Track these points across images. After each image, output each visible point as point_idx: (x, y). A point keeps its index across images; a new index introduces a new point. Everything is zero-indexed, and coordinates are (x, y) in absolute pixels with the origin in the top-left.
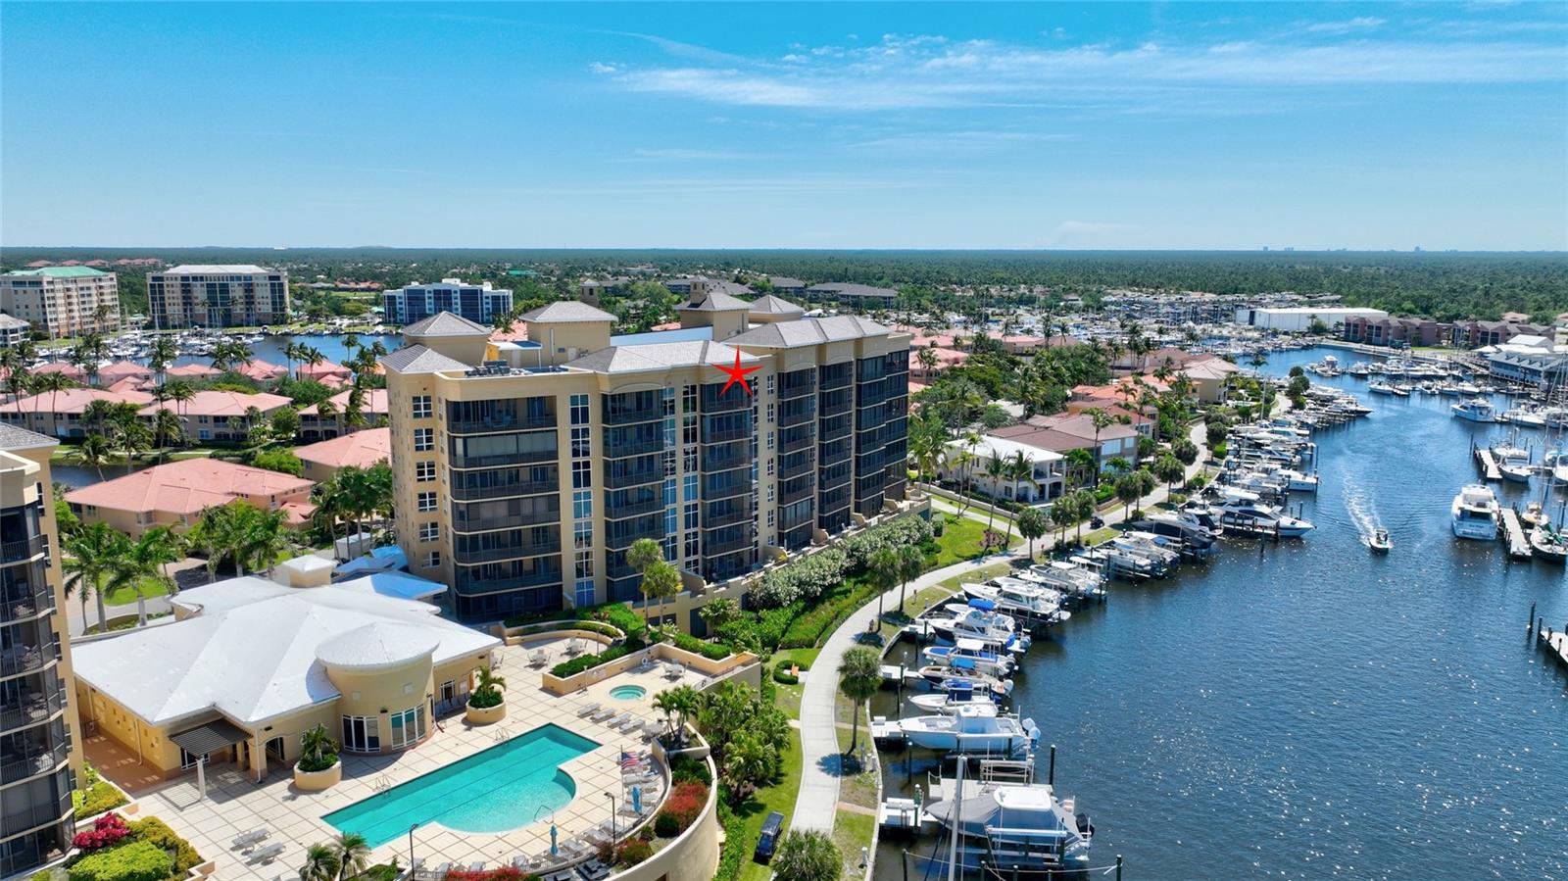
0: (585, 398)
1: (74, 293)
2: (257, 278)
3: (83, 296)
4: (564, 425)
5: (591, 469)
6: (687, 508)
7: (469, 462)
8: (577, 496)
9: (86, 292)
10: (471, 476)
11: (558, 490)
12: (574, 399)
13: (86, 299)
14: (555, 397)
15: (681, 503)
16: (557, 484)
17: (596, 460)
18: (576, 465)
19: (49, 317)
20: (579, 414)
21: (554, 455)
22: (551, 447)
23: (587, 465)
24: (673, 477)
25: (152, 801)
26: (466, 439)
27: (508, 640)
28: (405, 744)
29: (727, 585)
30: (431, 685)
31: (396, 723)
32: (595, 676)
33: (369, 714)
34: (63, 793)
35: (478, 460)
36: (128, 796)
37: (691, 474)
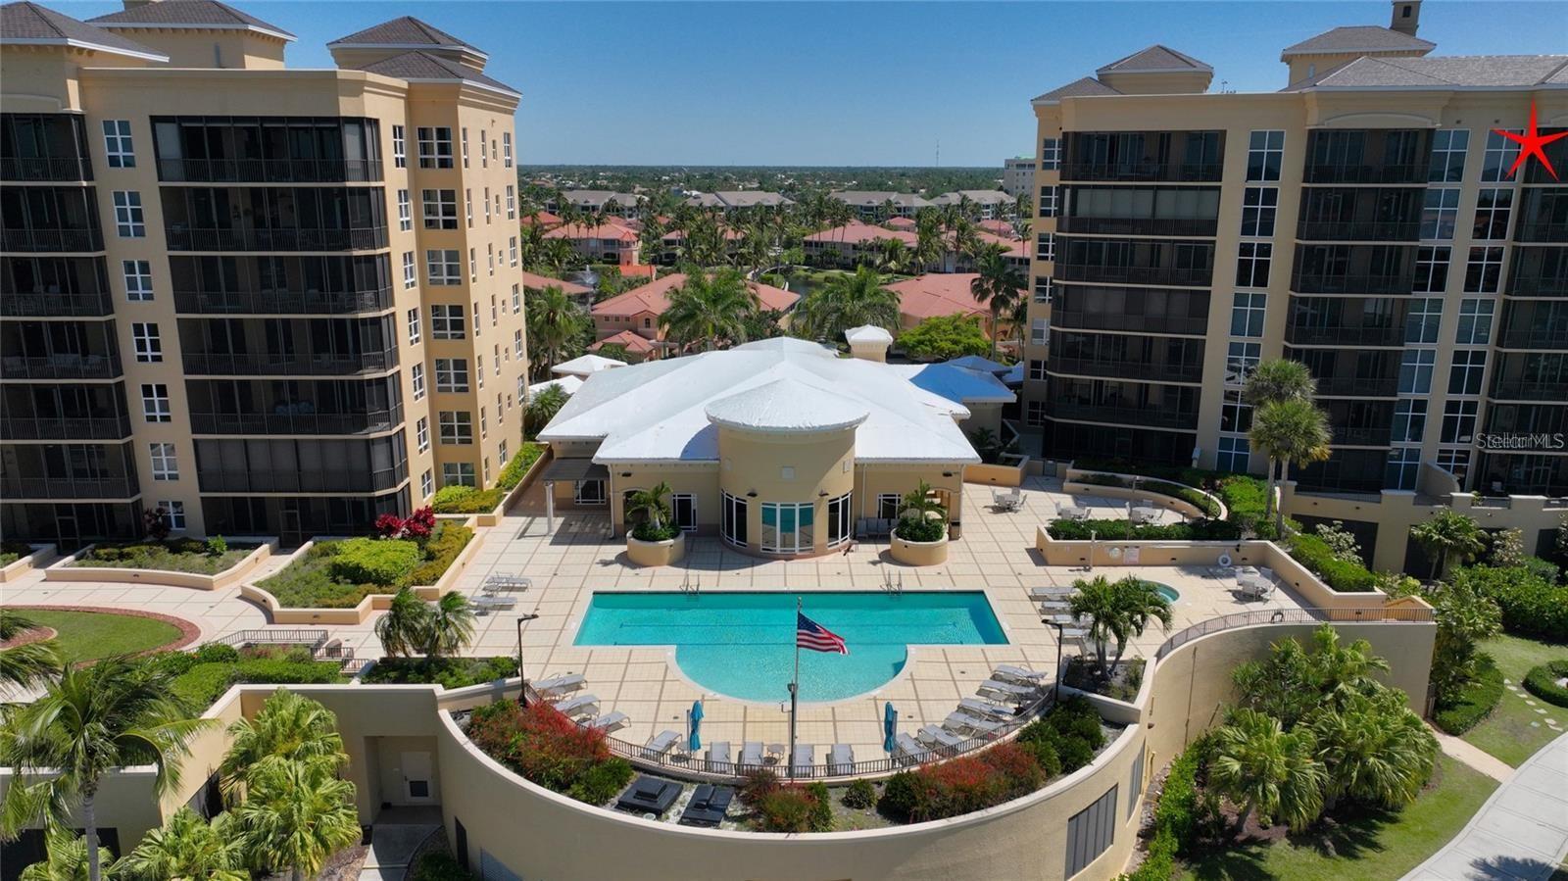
0: (1277, 138)
4: (1234, 180)
5: (1271, 259)
6: (1460, 356)
7: (1076, 223)
8: (1240, 300)
10: (1081, 247)
11: (1210, 285)
12: (1257, 139)
14: (1224, 133)
15: (1446, 345)
16: (1210, 278)
17: (1283, 242)
18: (1245, 249)
20: (1263, 167)
21: (1211, 227)
22: (1207, 213)
23: (1265, 250)
24: (1437, 295)
25: (518, 522)
26: (1075, 190)
27: (1067, 485)
28: (778, 549)
29: (1509, 504)
30: (840, 483)
31: (768, 516)
32: (1116, 553)
33: (738, 493)
34: (380, 465)
35: (1093, 224)
36: (500, 508)
37: (1479, 296)
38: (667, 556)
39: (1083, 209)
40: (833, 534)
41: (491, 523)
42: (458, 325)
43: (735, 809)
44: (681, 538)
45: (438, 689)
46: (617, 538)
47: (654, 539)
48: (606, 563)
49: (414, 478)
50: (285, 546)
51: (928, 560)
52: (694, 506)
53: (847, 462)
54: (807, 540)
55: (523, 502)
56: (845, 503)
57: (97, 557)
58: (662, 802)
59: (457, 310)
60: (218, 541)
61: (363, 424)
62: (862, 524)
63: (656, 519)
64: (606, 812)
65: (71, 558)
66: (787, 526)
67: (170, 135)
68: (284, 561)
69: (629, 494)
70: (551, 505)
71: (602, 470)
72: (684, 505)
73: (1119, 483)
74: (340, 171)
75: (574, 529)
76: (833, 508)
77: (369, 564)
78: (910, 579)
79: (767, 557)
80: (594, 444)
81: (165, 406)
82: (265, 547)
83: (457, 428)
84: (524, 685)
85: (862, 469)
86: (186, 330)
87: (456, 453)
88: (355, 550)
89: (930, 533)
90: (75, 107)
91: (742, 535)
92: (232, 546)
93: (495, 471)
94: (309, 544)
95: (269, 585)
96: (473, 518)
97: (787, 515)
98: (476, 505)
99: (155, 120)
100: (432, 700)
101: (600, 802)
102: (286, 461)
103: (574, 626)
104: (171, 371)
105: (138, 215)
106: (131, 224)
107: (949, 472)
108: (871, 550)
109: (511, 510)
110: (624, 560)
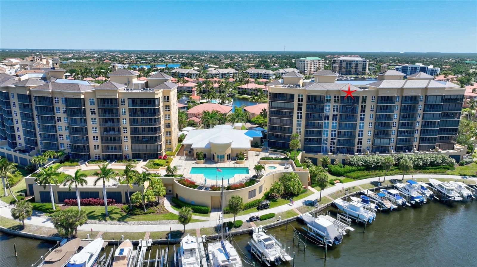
0: (302, 96)
1: (312, 64)
2: (360, 61)
3: (315, 65)
4: (296, 102)
5: (302, 115)
6: (332, 131)
7: (272, 108)
8: (298, 121)
9: (315, 64)
10: (272, 111)
11: (293, 119)
12: (299, 95)
13: (315, 66)
14: (294, 94)
15: (330, 129)
16: (293, 117)
17: (304, 112)
18: (298, 113)
19: (305, 70)
20: (301, 100)
22: (292, 107)
23: (301, 113)
24: (328, 121)
25: (179, 157)
26: (272, 102)
27: (269, 152)
28: (219, 161)
29: (337, 155)
30: (229, 152)
31: (218, 156)
32: (270, 162)
33: (213, 153)
34: (159, 149)
35: (275, 108)
36: (176, 155)
37: (335, 121)
38: (202, 162)
39: (273, 105)
40: (228, 159)
41: (175, 157)
42: (169, 126)
43: (210, 189)
44: (205, 159)
45: (174, 178)
46: (195, 160)
47: (200, 160)
48: (193, 163)
49: (163, 151)
50: (145, 160)
51: (241, 163)
52: (207, 155)
53: (230, 148)
54: (224, 160)
55: (179, 154)
56: (230, 155)
57: (118, 162)
58: (202, 188)
59: (169, 124)
60: (135, 160)
61: (157, 142)
62: (233, 158)
63: (201, 157)
64: (196, 189)
65: (114, 162)
66: (221, 158)
67: (130, 101)
68: (145, 163)
69: (197, 153)
70: (184, 154)
71: (193, 149)
72: (205, 155)
73: (277, 151)
74: (155, 106)
75: (188, 158)
76: (228, 155)
77: (159, 163)
78: (238, 166)
79: (218, 163)
80: (191, 145)
81: (127, 140)
82: (142, 161)
83: (169, 142)
84: (184, 178)
85: (232, 149)
86: (131, 128)
87: (169, 146)
88: (156, 161)
89: (242, 159)
90: (118, 98)
91: (214, 159)
92: (137, 161)
93: (174, 148)
94: (148, 160)
95: (145, 166)
96: (172, 156)
97: (221, 156)
98: (172, 154)
99: (128, 98)
100: (173, 179)
101: (195, 188)
102: (145, 148)
103: (190, 171)
104: (128, 135)
105: (125, 112)
106: (124, 113)
107: (246, 150)
108: (234, 162)
109: (178, 155)
110: (196, 163)
